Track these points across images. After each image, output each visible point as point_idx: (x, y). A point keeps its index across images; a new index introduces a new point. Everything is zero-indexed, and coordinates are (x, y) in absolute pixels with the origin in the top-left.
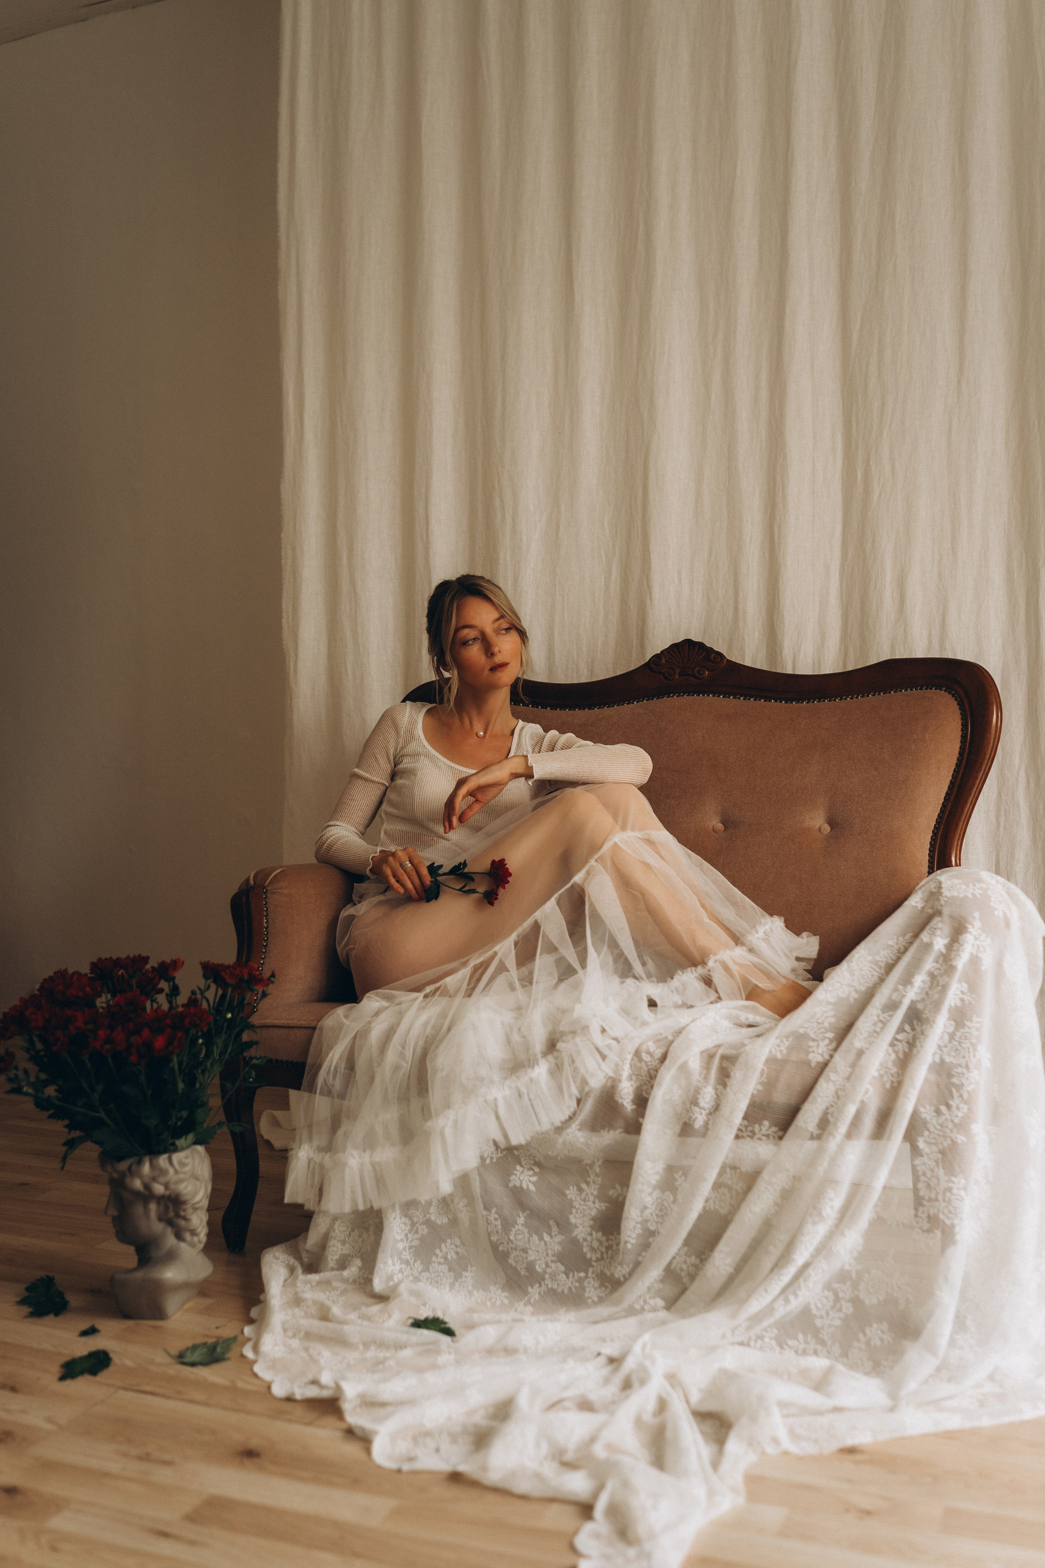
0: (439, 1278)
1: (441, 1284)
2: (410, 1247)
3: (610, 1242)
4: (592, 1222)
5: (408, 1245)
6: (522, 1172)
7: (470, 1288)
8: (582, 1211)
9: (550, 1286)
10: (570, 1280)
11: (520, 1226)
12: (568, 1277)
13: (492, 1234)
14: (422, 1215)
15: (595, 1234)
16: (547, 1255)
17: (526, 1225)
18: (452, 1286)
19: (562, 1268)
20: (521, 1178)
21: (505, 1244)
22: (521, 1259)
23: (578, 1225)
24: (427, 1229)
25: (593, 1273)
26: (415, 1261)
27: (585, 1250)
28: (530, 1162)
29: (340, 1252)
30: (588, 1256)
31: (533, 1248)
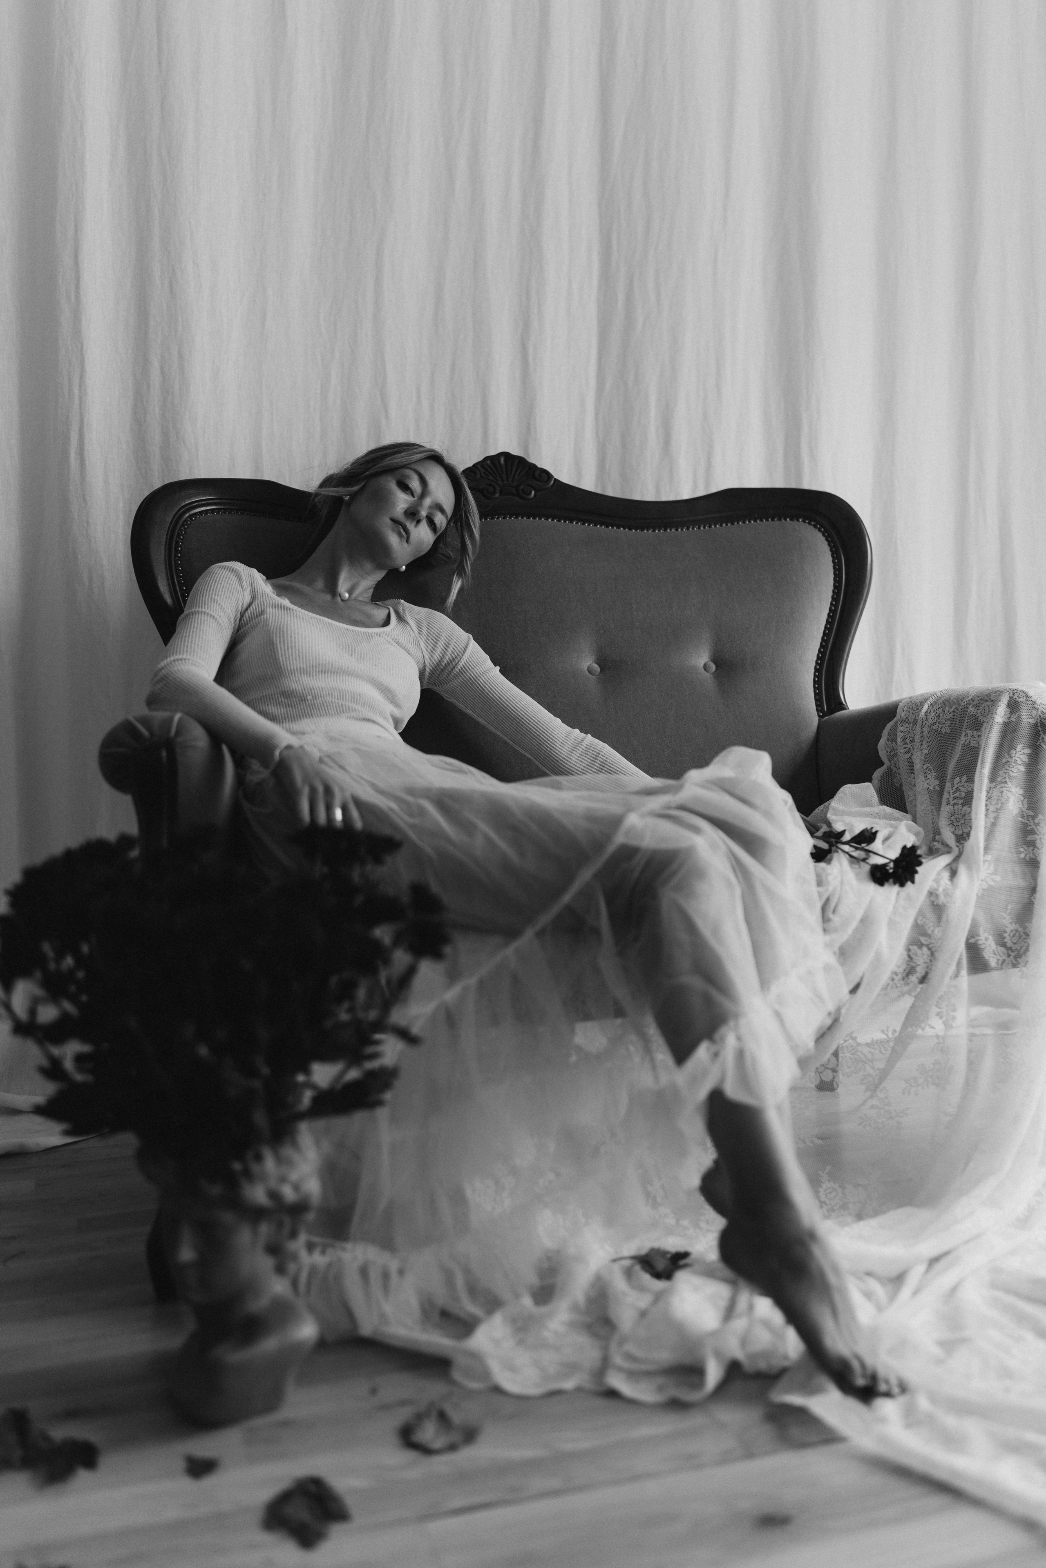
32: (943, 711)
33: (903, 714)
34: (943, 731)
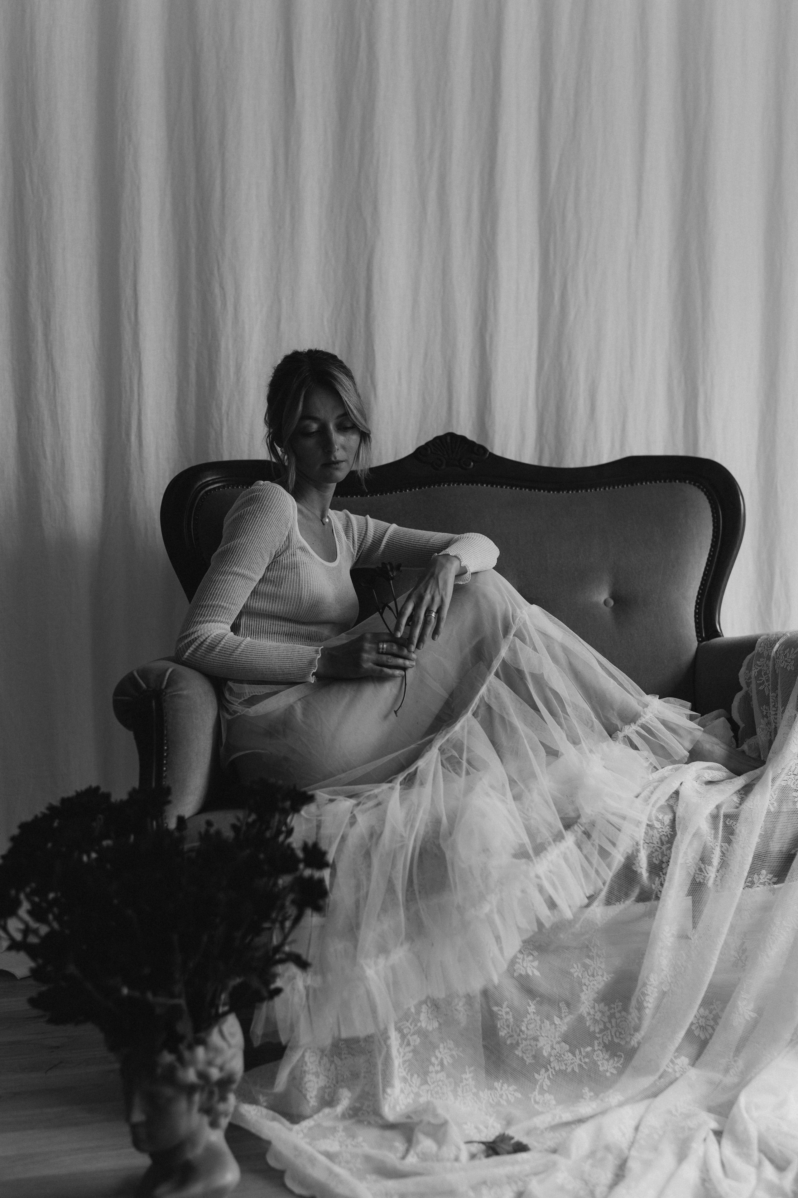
0: (439, 1088)
1: (443, 1094)
2: (404, 1062)
3: (612, 1011)
4: (595, 996)
5: (401, 1060)
6: (523, 960)
7: (474, 1090)
8: (592, 987)
9: (557, 1068)
10: (577, 1056)
11: (532, 1014)
12: (574, 1055)
13: (502, 1029)
14: (413, 1025)
15: (598, 1007)
16: (555, 1038)
17: (537, 1013)
18: (455, 1092)
19: (567, 1047)
20: (525, 965)
21: (515, 1036)
22: (530, 1047)
23: (585, 1001)
24: (419, 1039)
25: (599, 1044)
26: (412, 1075)
27: (588, 1024)
28: (529, 947)
29: (316, 1086)
30: (592, 1029)
31: (543, 1035)
32: (790, 652)
33: (760, 649)
34: (789, 669)
